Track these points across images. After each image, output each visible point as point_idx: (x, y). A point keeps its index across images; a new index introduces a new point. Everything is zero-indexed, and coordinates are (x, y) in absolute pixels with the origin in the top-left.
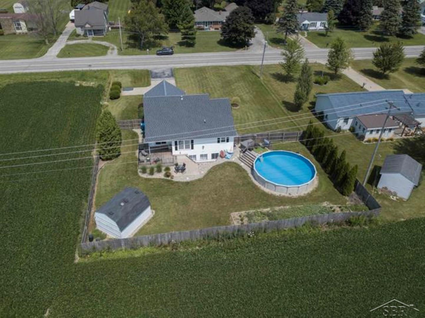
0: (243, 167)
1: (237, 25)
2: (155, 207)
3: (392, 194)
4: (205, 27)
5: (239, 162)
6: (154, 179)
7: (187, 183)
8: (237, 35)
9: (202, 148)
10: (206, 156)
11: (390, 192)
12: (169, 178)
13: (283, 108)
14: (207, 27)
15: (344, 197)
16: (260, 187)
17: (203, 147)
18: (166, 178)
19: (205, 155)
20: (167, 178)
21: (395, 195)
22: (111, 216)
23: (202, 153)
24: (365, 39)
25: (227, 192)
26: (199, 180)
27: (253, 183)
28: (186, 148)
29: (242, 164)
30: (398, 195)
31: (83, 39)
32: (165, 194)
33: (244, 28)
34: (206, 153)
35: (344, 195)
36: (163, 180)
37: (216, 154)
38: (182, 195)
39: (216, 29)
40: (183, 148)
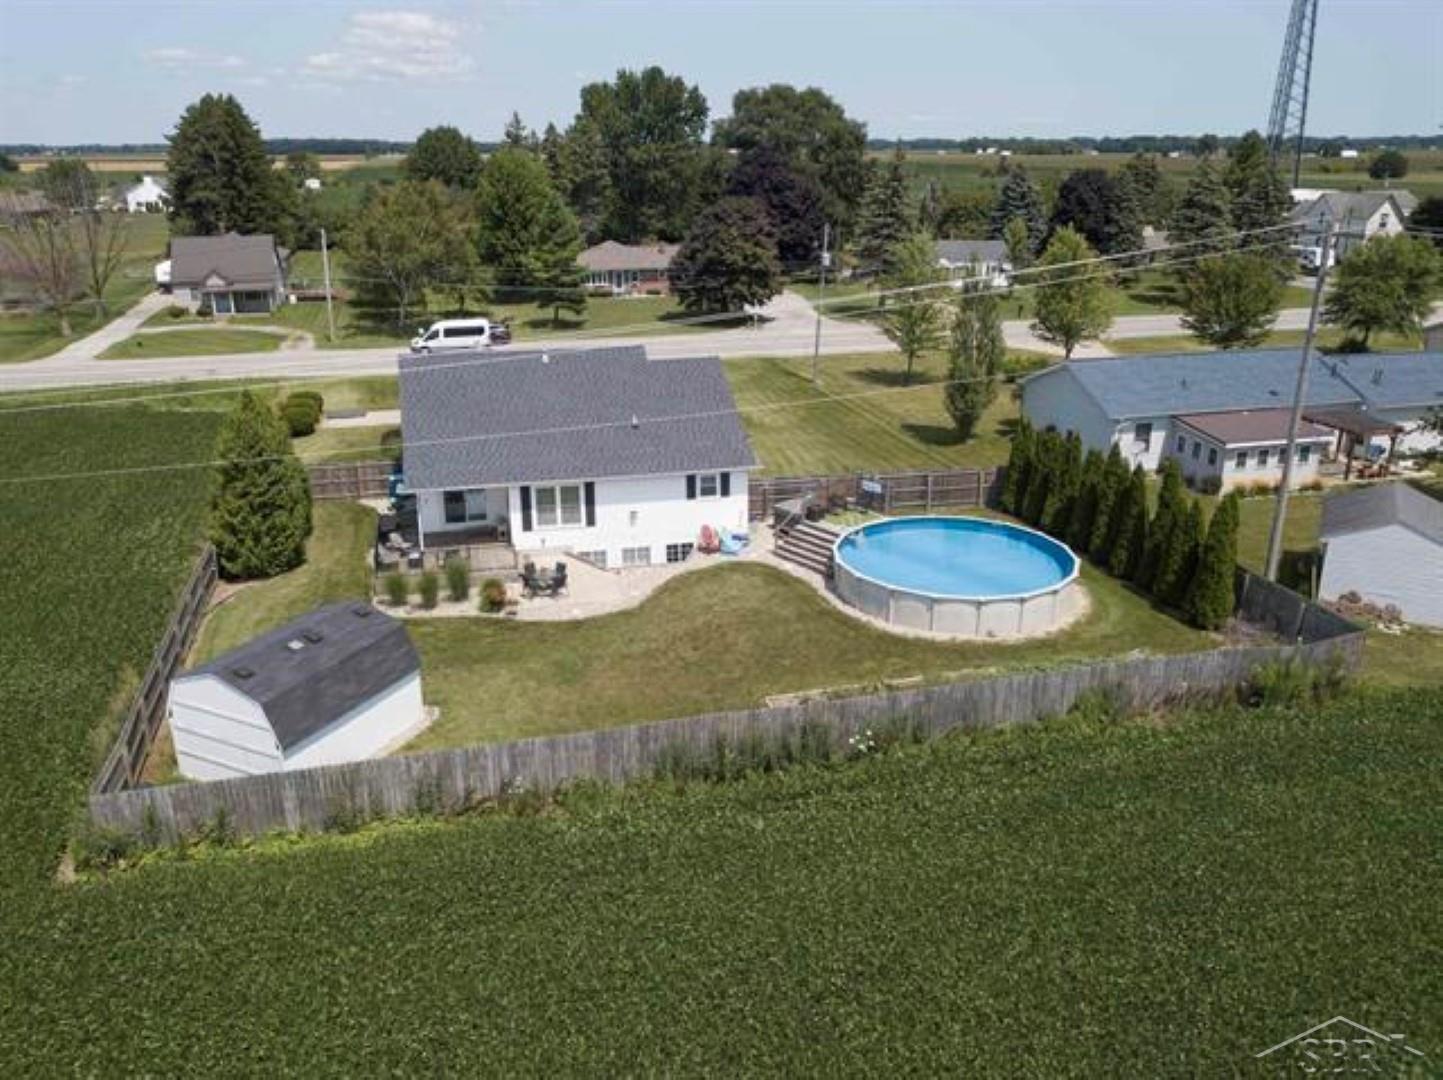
0: (795, 574)
1: (723, 248)
2: (440, 697)
3: (1380, 617)
4: (615, 290)
5: (774, 561)
6: (440, 619)
7: (576, 625)
8: (723, 280)
9: (626, 517)
10: (645, 553)
11: (1371, 609)
12: (502, 615)
13: (912, 441)
14: (623, 289)
15: (1203, 633)
16: (868, 622)
17: (633, 514)
18: (485, 615)
19: (640, 550)
20: (494, 615)
21: (1394, 616)
22: (241, 681)
23: (630, 545)
24: (1133, 303)
25: (742, 639)
26: (626, 614)
27: (839, 613)
28: (566, 521)
29: (788, 567)
30: (1403, 618)
31: (195, 322)
32: (485, 659)
33: (745, 258)
34: (644, 545)
35: (1203, 628)
36: (476, 621)
37: (684, 546)
38: (557, 656)
39: (650, 292)
40: (554, 521)
